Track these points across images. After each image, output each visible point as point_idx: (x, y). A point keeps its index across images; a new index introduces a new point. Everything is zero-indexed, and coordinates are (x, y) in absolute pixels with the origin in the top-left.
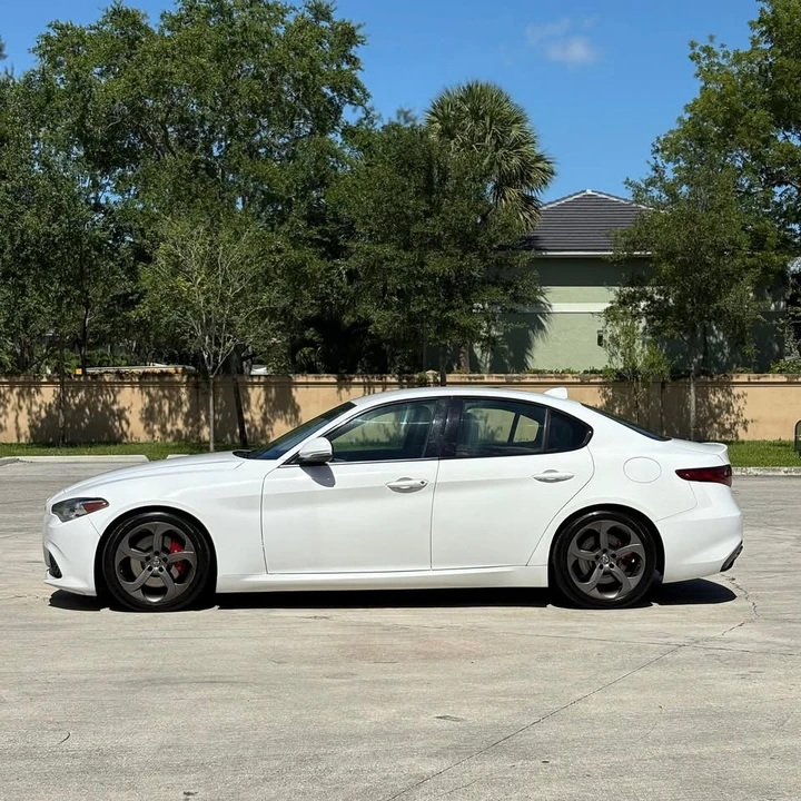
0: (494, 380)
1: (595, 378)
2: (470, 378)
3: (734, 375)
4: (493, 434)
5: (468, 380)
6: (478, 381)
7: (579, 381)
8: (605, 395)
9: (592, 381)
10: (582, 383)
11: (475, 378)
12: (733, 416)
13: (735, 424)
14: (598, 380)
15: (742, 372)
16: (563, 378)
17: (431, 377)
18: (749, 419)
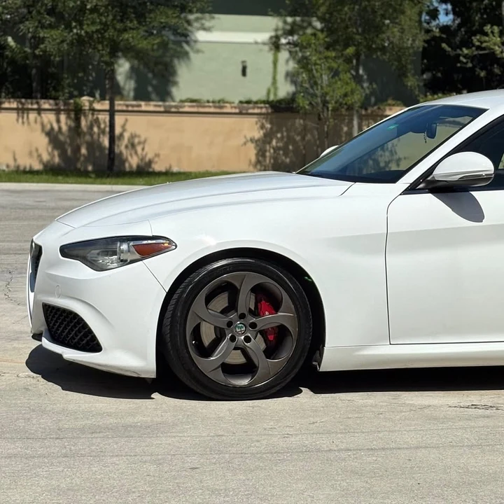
0: (151, 108)
1: (254, 108)
2: (127, 106)
3: (387, 108)
4: (150, 162)
5: (124, 108)
6: (136, 109)
7: (237, 111)
8: (262, 127)
9: (250, 111)
10: (240, 113)
11: (133, 106)
12: (387, 154)
13: (389, 162)
14: (256, 111)
15: (394, 105)
16: (221, 107)
17: (87, 104)
18: (401, 156)
